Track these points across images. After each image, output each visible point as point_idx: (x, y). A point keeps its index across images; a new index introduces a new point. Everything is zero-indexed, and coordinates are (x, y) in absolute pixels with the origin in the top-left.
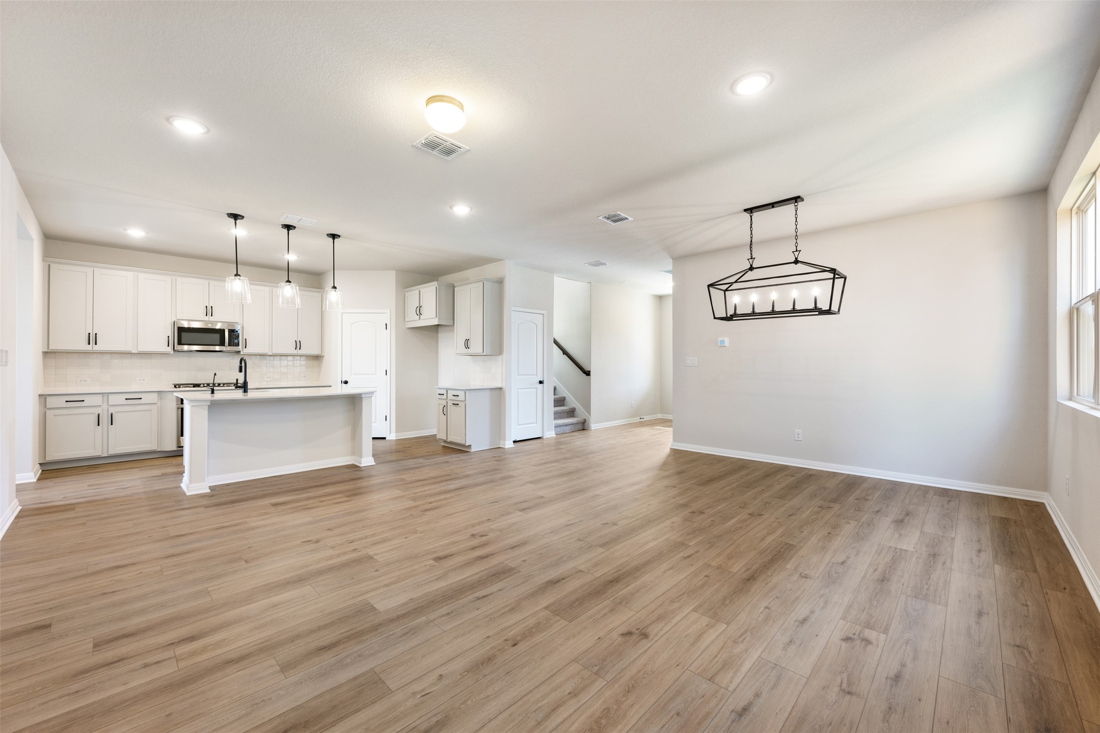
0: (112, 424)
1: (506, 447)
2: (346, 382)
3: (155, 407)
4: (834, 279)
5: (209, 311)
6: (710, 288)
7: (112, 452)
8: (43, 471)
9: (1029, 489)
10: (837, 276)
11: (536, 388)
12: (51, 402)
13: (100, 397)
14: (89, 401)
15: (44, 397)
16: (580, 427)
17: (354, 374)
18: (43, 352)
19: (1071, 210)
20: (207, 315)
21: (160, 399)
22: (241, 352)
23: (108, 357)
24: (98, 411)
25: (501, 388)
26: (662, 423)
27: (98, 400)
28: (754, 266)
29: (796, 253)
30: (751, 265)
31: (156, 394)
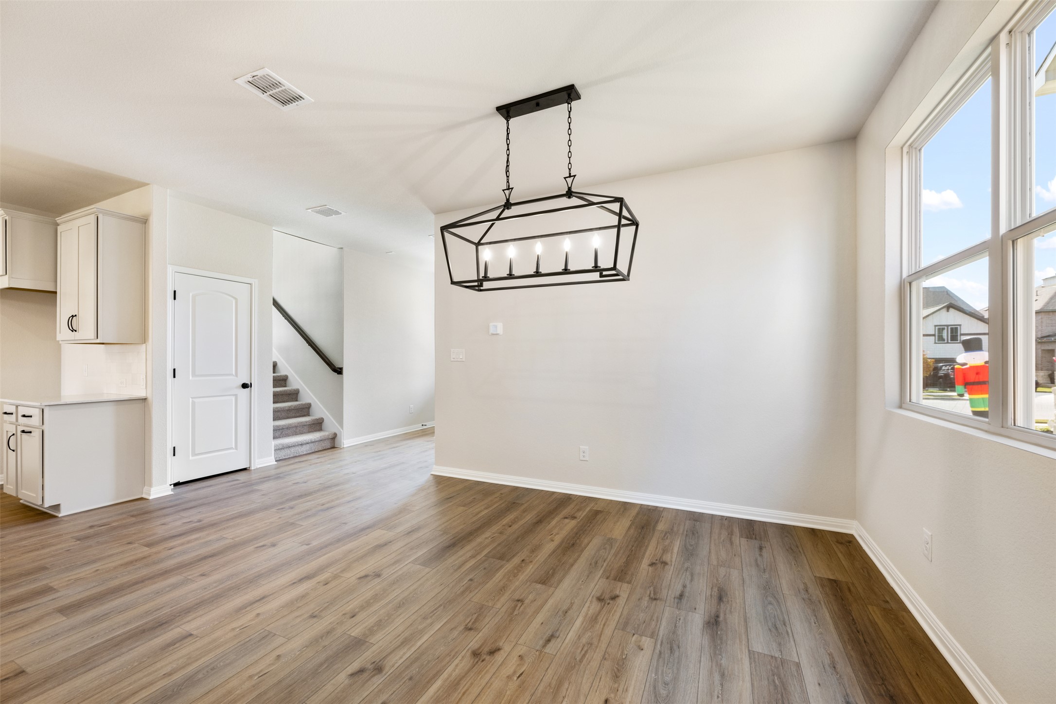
1: (151, 498)
4: (619, 226)
6: (446, 234)
9: (837, 518)
10: (624, 222)
11: (236, 396)
16: (328, 444)
19: (902, 148)
25: (145, 399)
26: (423, 436)
28: (512, 201)
29: (570, 180)
30: (508, 200)
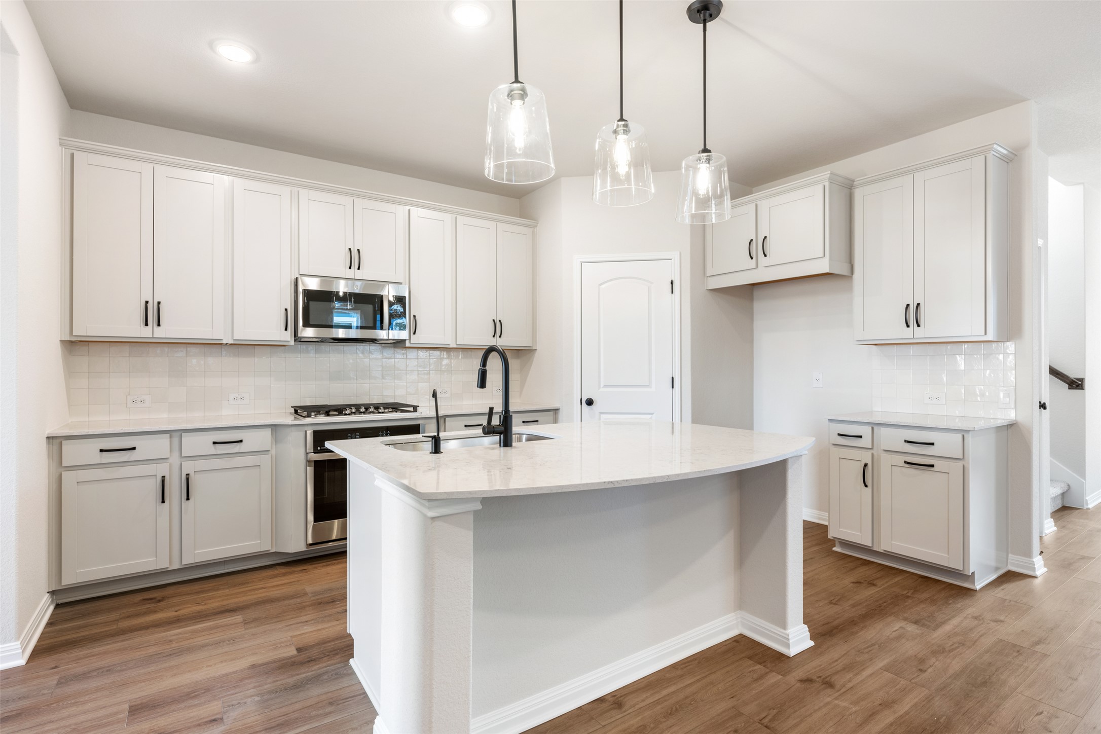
0: (188, 499)
2: (590, 402)
3: (265, 460)
5: (355, 259)
7: (188, 560)
8: (58, 606)
12: (73, 453)
13: (165, 440)
14: (146, 448)
15: (58, 441)
17: (605, 386)
18: (61, 341)
20: (350, 268)
21: (276, 442)
22: (407, 342)
23: (180, 353)
24: (162, 469)
27: (160, 446)
31: (268, 432)
